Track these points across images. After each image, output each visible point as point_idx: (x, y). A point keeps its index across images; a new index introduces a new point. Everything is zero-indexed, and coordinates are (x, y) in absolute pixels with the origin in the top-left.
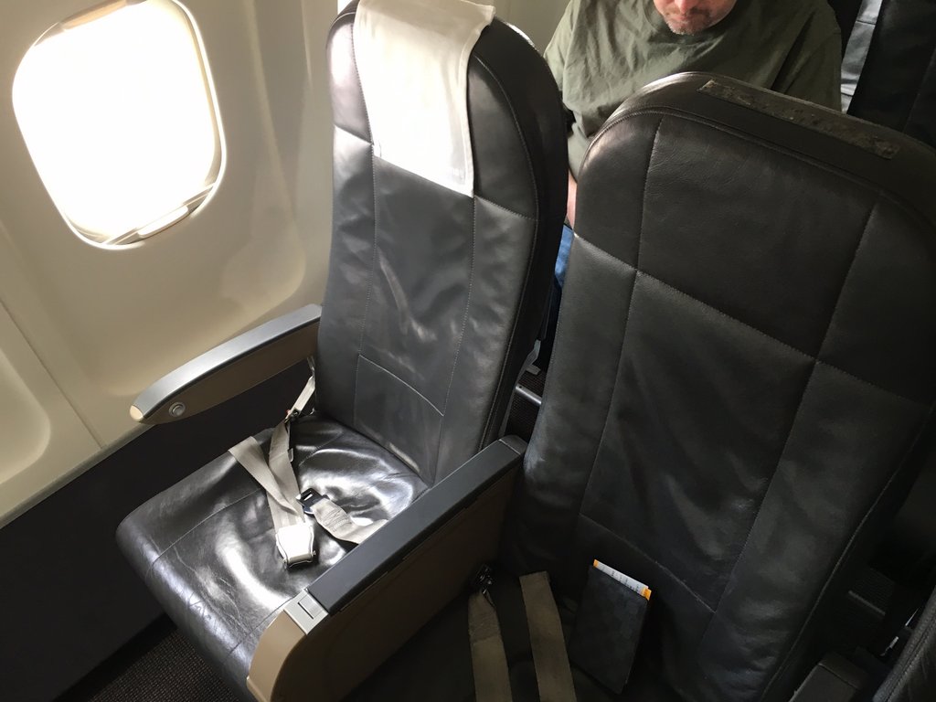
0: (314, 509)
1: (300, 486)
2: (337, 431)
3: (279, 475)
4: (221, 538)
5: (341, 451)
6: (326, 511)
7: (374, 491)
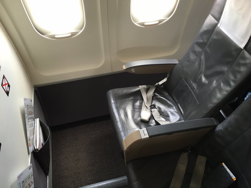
0: (153, 110)
1: (152, 103)
2: (167, 94)
3: (148, 98)
4: (129, 105)
5: (166, 100)
6: (155, 112)
7: (169, 113)
